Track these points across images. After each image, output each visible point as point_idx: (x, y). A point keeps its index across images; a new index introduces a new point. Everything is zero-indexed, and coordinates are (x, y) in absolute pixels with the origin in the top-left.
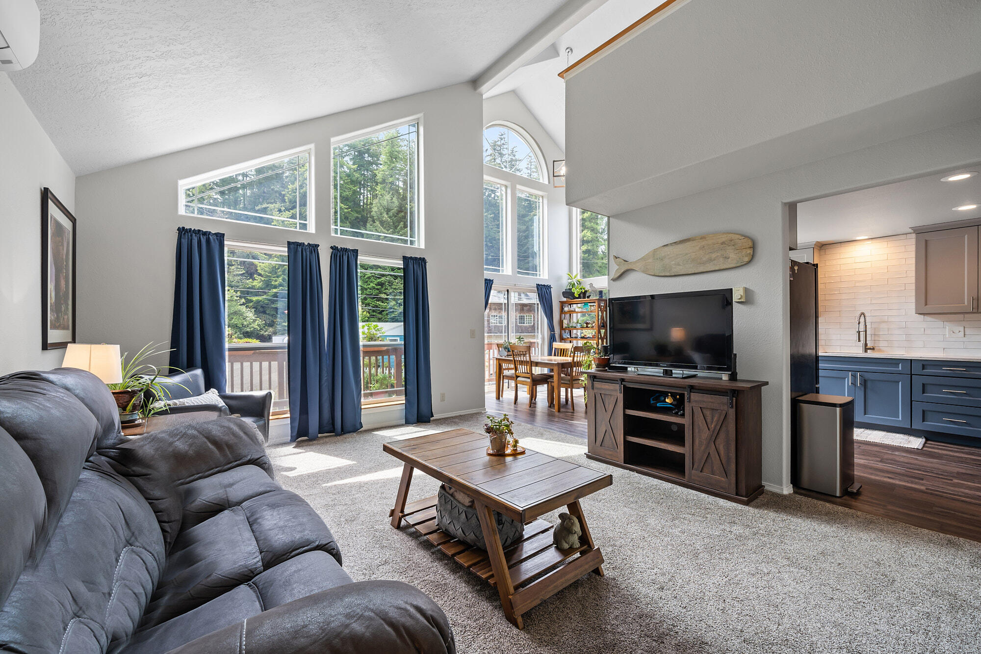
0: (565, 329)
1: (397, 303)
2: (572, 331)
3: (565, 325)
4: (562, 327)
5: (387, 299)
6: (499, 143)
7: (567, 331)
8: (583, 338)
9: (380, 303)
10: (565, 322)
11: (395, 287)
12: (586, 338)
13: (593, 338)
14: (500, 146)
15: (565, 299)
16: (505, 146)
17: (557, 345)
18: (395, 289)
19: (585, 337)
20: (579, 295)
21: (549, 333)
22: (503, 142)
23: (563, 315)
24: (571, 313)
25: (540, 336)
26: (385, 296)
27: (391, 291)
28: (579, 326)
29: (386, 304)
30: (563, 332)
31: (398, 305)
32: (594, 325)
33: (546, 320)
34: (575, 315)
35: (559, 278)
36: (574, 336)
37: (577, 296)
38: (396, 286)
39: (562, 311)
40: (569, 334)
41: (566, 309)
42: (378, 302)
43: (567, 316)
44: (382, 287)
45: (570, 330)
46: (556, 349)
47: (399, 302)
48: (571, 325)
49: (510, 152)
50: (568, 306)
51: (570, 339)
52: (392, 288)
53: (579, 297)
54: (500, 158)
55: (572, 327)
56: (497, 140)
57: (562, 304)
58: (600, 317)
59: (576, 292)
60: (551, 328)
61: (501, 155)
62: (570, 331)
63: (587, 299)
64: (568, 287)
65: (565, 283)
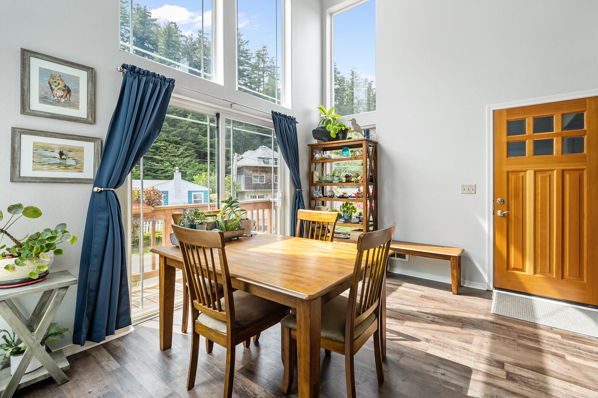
0: (315, 185)
1: (171, 164)
2: (325, 187)
3: (316, 179)
4: (312, 182)
5: (162, 161)
6: (262, 53)
7: (319, 187)
8: (342, 197)
9: (154, 163)
10: (317, 175)
11: (169, 151)
12: (347, 198)
13: (358, 196)
14: (263, 55)
15: (315, 142)
16: (267, 56)
17: (304, 214)
18: (169, 152)
19: (345, 195)
20: (337, 134)
21: (293, 190)
22: (265, 52)
23: (314, 164)
24: (323, 161)
25: (279, 194)
26: (160, 158)
27: (165, 154)
28: (336, 180)
29: (160, 165)
30: (313, 188)
31: (172, 166)
32: (359, 178)
33: (288, 171)
34: (328, 165)
35: (307, 113)
36: (328, 194)
37: (334, 136)
38: (171, 150)
39: (312, 159)
40: (321, 191)
41: (318, 156)
42: (152, 163)
43: (319, 166)
44: (157, 150)
45: (322, 185)
46: (302, 221)
47: (173, 163)
48: (324, 179)
49: (270, 60)
50: (320, 152)
51: (323, 199)
52: (166, 152)
53: (337, 138)
54: (263, 64)
55: (326, 181)
56: (260, 50)
57: (312, 149)
58: (368, 167)
59: (332, 130)
60: (296, 182)
61: (264, 62)
62: (323, 187)
63: (347, 140)
64: (321, 125)
65: (315, 121)
